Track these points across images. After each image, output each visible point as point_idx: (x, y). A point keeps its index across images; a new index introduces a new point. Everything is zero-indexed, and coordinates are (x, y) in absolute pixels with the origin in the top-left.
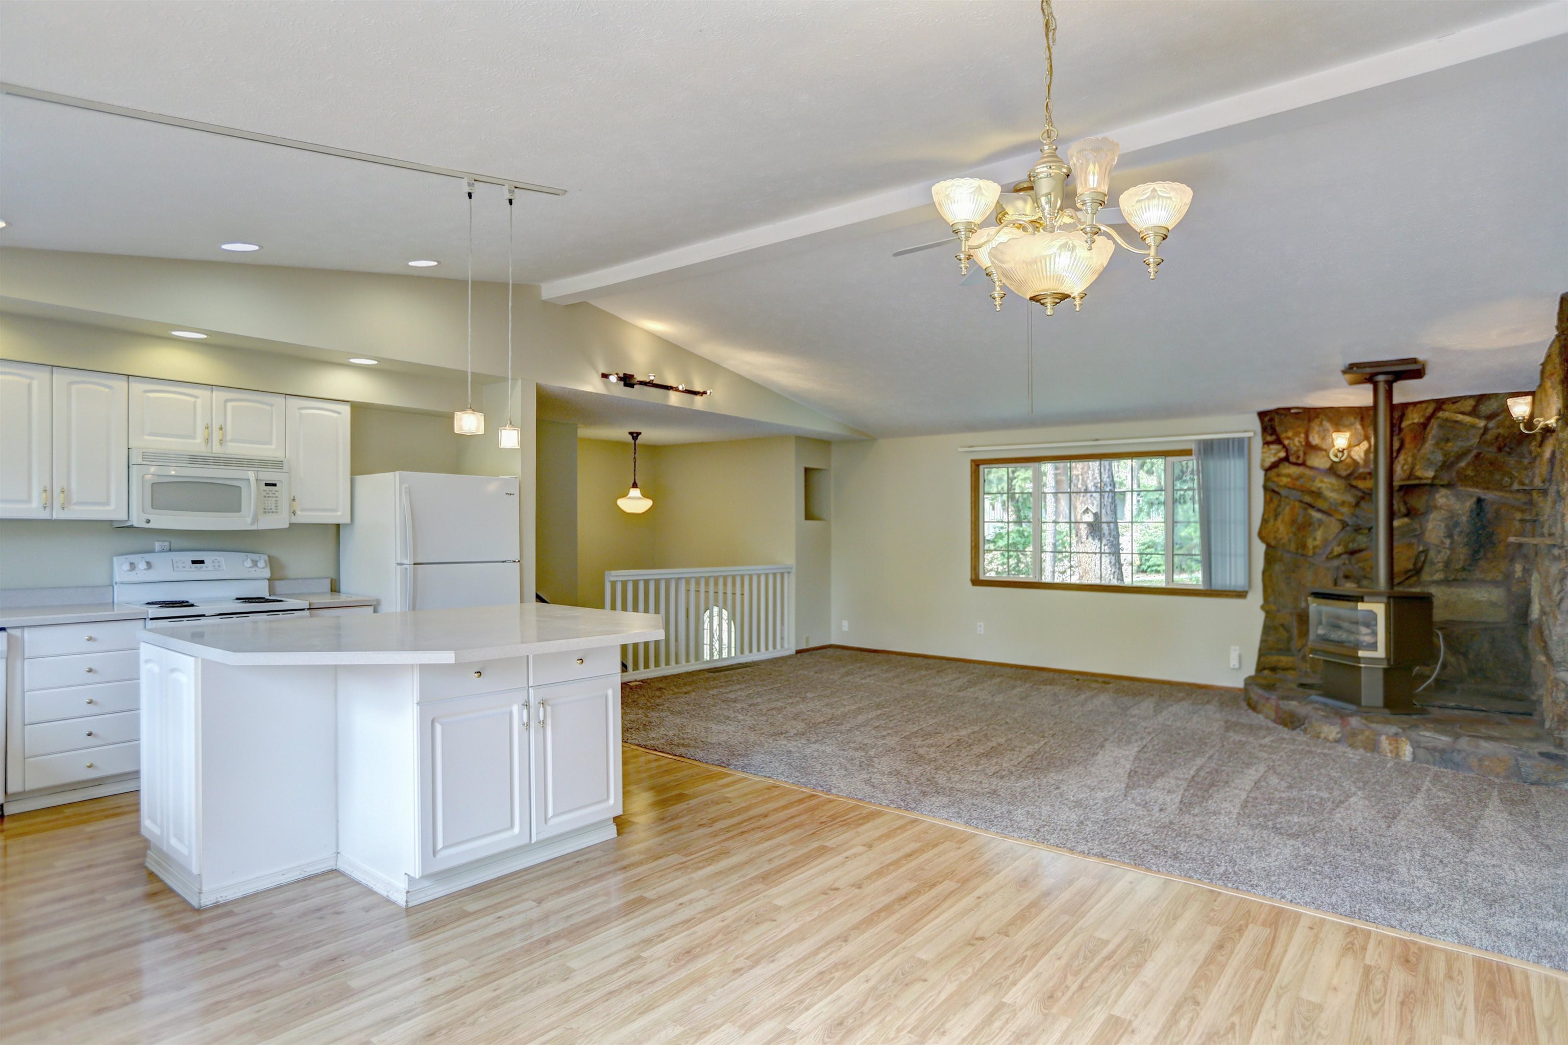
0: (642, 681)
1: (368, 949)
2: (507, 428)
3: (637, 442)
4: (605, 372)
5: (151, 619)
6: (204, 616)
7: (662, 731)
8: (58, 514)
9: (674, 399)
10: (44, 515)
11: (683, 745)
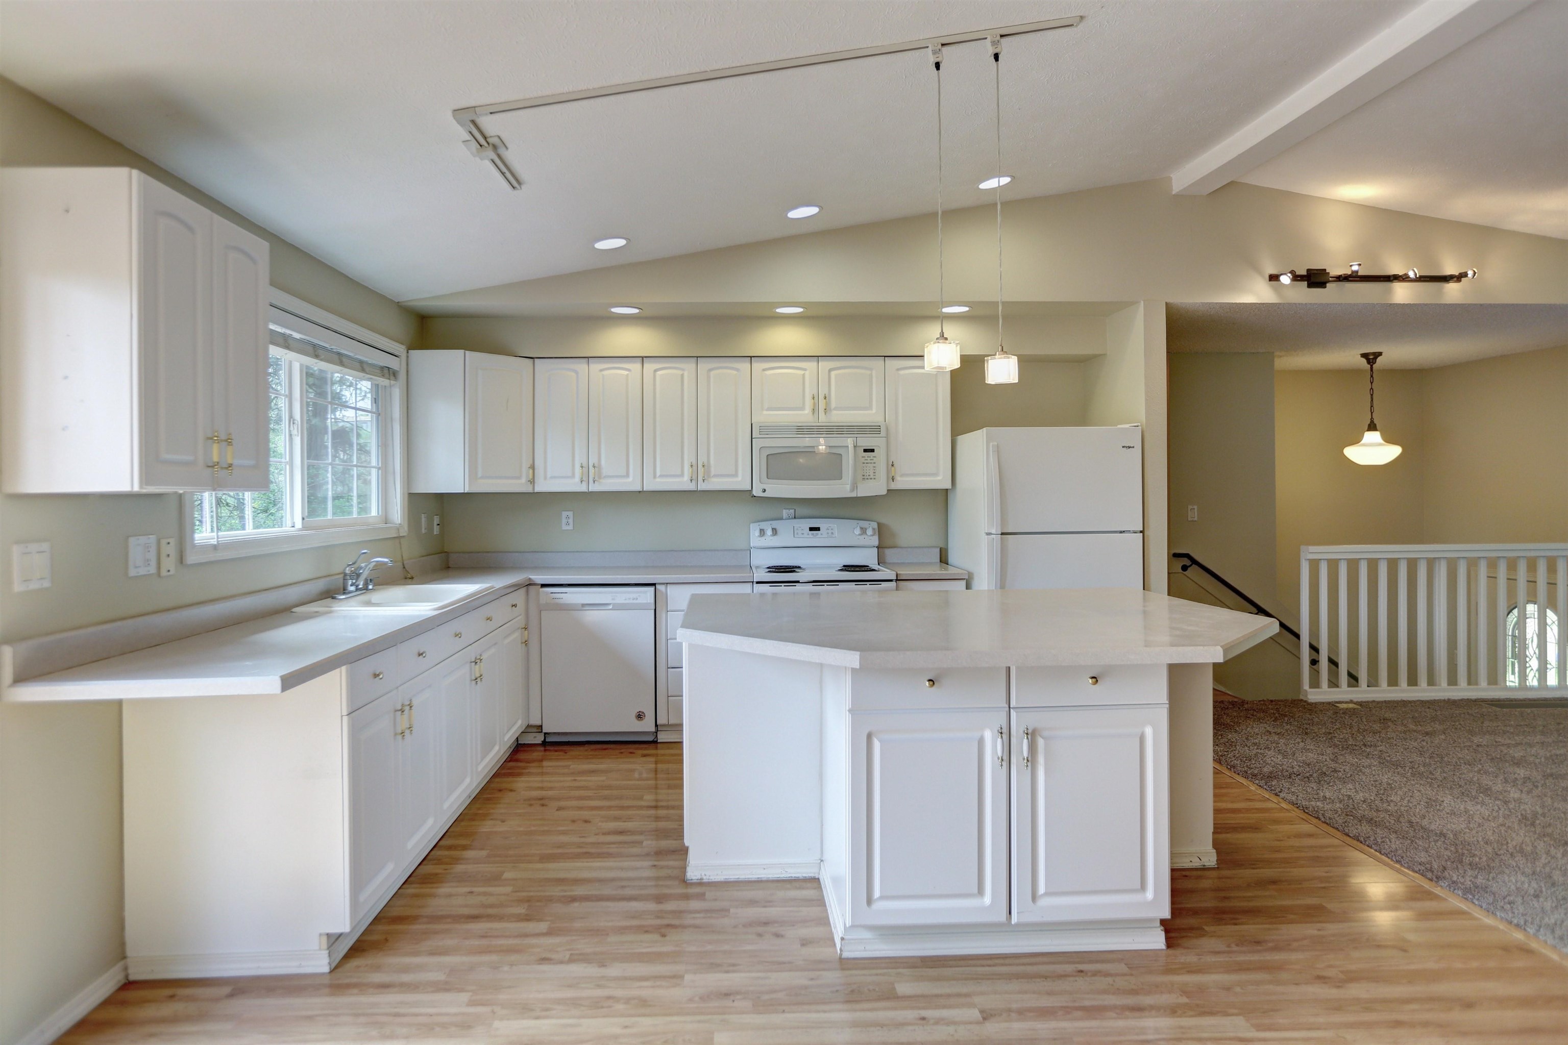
0: (1360, 704)
1: (766, 997)
2: (997, 356)
3: (1374, 366)
4: (1274, 272)
5: (758, 583)
6: (798, 582)
7: (1347, 789)
8: (702, 486)
9: (1401, 293)
10: (692, 487)
11: (1370, 821)
